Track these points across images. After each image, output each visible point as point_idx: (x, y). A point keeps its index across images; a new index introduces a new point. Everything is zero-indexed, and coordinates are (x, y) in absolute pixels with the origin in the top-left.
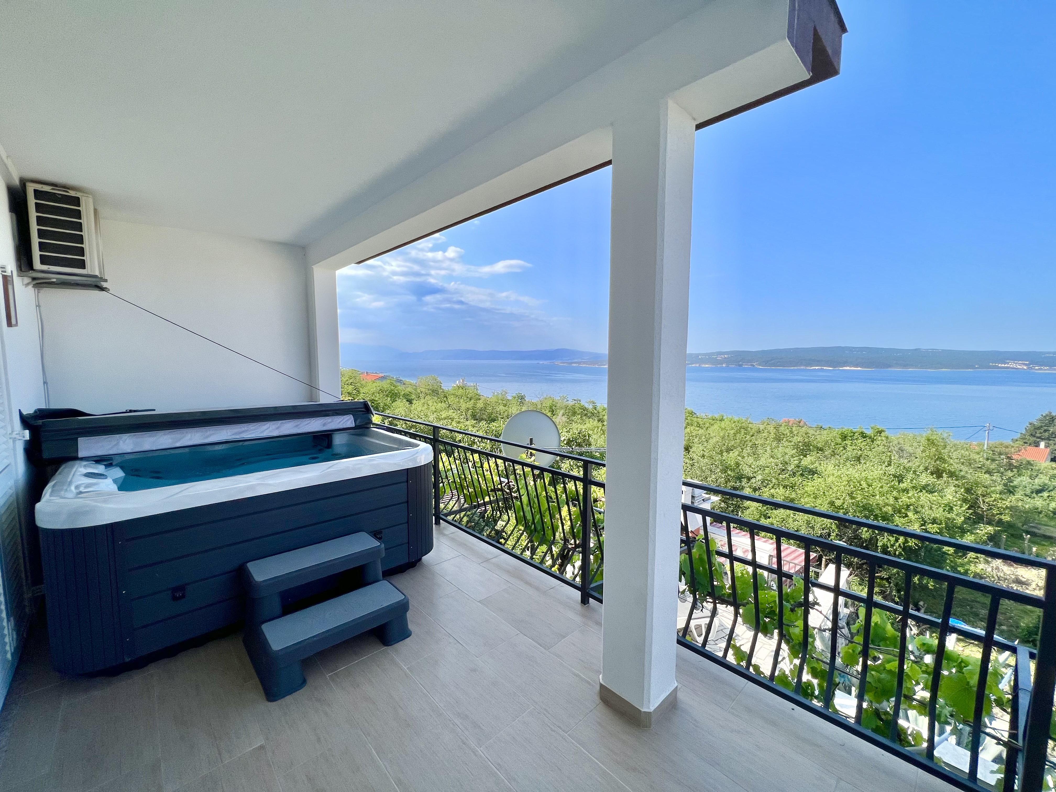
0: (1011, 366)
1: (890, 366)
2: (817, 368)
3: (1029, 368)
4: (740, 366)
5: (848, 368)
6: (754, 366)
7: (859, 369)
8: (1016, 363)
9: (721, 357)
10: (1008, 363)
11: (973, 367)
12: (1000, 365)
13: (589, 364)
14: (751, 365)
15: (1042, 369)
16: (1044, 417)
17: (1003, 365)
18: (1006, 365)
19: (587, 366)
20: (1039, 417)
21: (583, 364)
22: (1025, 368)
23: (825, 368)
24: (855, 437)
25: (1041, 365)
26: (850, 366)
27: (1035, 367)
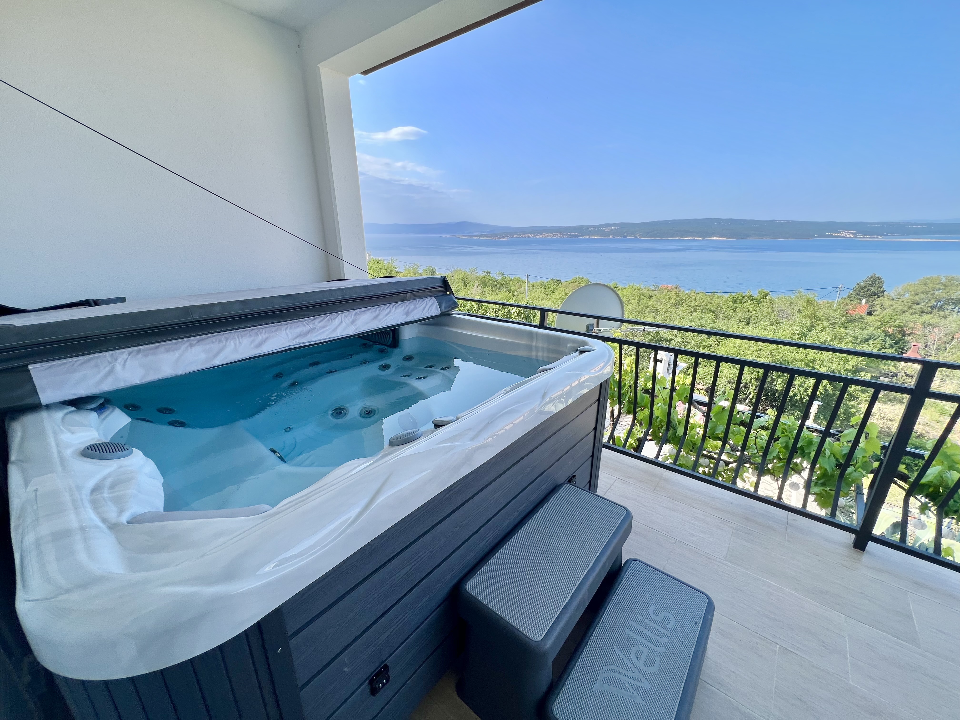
0: (842, 235)
1: (748, 236)
2: (689, 238)
3: (855, 237)
4: (625, 237)
5: (715, 238)
6: (636, 237)
7: (724, 239)
8: (846, 233)
9: (609, 229)
10: (840, 233)
11: (813, 237)
12: (834, 234)
13: (489, 237)
14: (634, 236)
15: (865, 237)
16: (870, 278)
17: (836, 234)
18: (838, 235)
19: (488, 238)
20: (865, 278)
21: (483, 237)
22: (852, 236)
23: (696, 238)
24: (743, 301)
25: (865, 235)
26: (717, 237)
27: (859, 235)
